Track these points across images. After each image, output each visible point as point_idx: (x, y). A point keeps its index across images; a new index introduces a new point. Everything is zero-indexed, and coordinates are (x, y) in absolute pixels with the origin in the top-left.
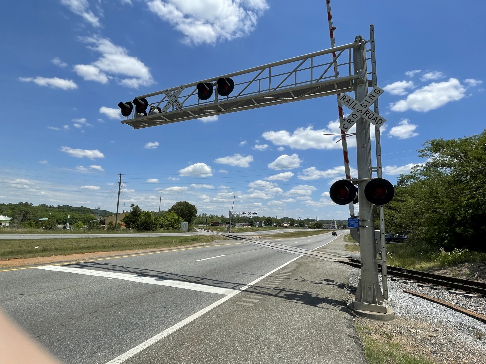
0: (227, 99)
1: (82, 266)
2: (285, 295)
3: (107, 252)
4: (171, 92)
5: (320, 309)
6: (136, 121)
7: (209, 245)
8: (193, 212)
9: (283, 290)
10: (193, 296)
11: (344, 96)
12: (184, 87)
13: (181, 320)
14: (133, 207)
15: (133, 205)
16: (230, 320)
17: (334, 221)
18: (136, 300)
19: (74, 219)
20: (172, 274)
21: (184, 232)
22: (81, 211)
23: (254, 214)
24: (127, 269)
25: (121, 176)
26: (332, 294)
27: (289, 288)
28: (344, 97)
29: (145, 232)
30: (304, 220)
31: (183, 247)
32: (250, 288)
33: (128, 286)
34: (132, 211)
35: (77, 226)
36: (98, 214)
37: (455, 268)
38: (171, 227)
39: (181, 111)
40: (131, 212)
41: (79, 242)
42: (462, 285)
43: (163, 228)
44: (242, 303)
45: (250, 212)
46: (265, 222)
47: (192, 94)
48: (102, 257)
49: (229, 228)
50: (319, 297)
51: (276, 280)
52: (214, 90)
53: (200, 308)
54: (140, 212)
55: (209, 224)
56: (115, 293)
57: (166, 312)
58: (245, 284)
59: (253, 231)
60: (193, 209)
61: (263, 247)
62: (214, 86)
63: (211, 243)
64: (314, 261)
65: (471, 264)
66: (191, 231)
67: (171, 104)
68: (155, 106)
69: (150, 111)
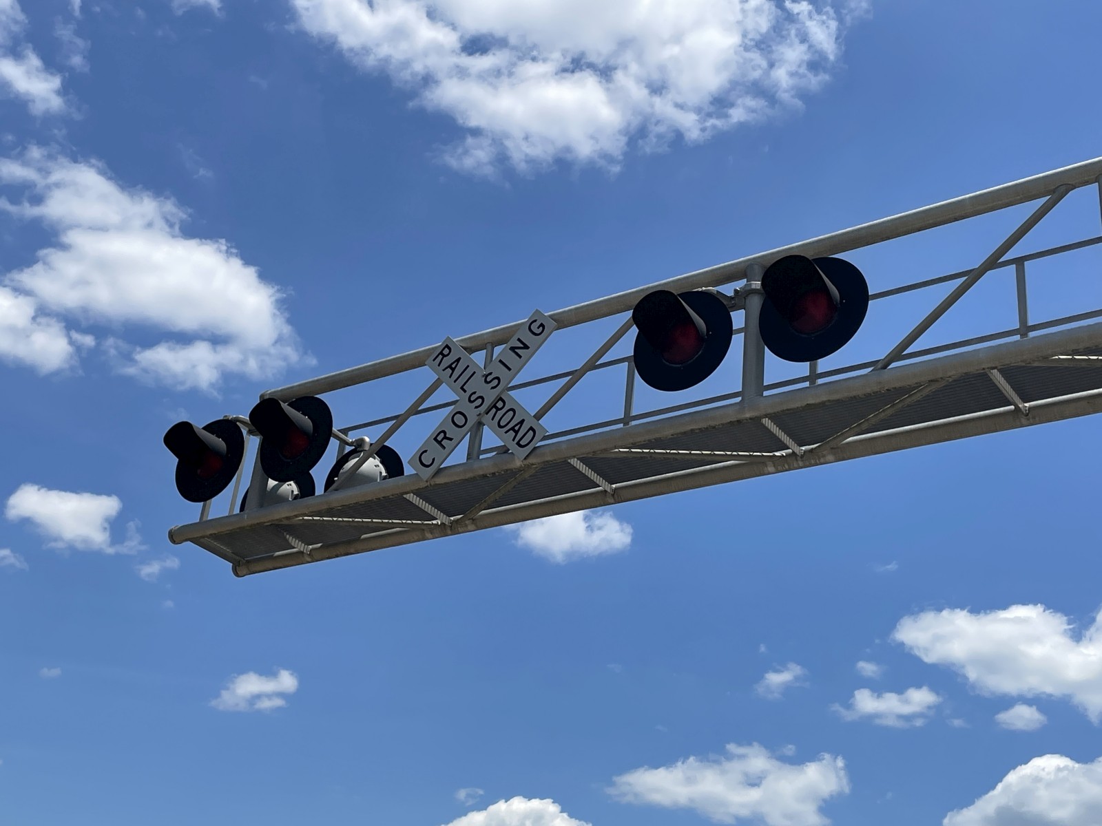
0: (807, 384)
4: (473, 356)
6: (256, 529)
12: (550, 324)
47: (592, 365)
52: (739, 331)
62: (736, 307)
67: (469, 424)
68: (367, 439)
69: (335, 471)
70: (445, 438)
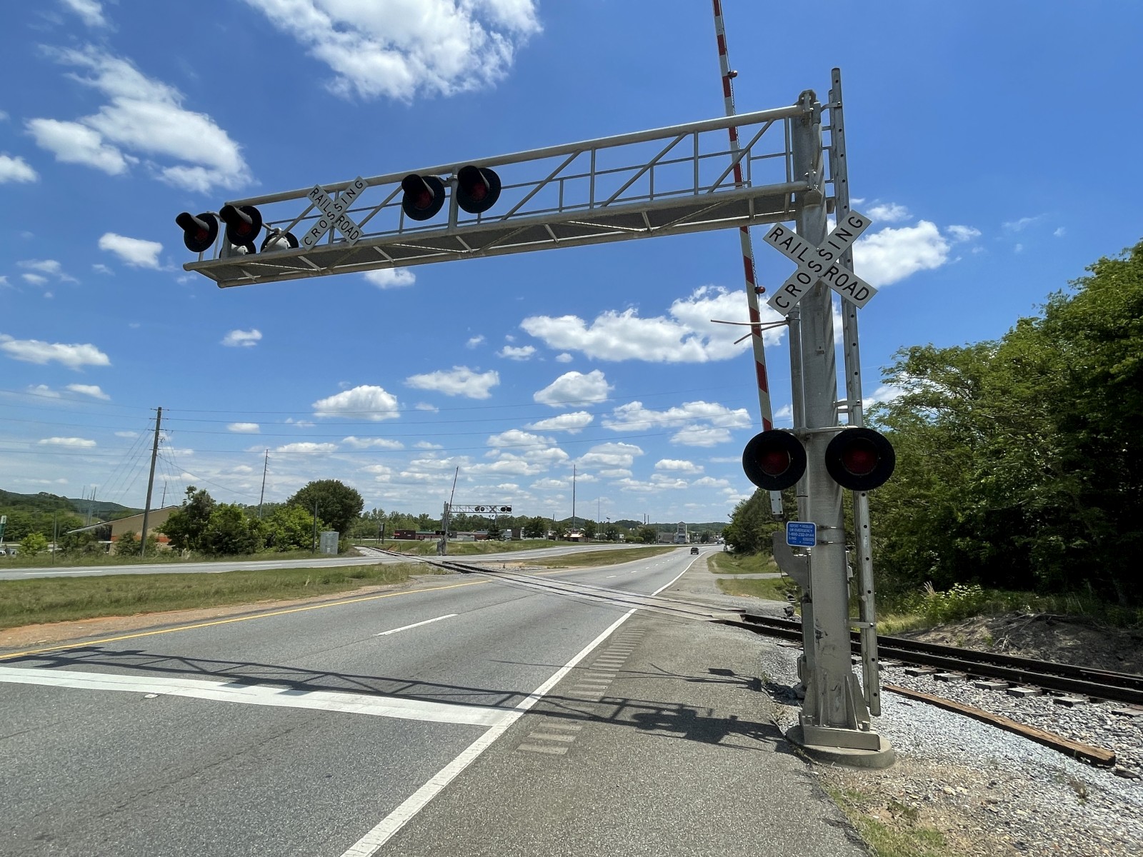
0: (476, 223)
1: (58, 662)
2: (635, 716)
3: (125, 615)
4: (329, 195)
5: (732, 750)
6: (227, 267)
7: (403, 589)
8: (352, 506)
9: (624, 704)
10: (399, 736)
11: (779, 229)
12: (365, 184)
13: (385, 815)
14: (191, 494)
15: (191, 489)
16: (519, 803)
17: (682, 524)
18: (241, 759)
19: (17, 527)
20: (327, 674)
21: (330, 556)
22: (38, 506)
23: (503, 509)
24: (195, 663)
25: (159, 414)
26: (741, 707)
27: (637, 698)
28: (779, 232)
29: (225, 558)
30: (617, 523)
31: (336, 596)
32: (542, 703)
33: (207, 716)
34: (188, 504)
35: (28, 546)
36: (90, 514)
37: (960, 627)
38: (293, 544)
39: (357, 246)
40: (187, 507)
41: (39, 590)
42: (991, 666)
43: (274, 548)
44: (535, 748)
45: (495, 507)
46: (526, 529)
47: (384, 205)
48: (116, 633)
49: (442, 546)
50: (715, 716)
51: (598, 678)
52: (448, 196)
53: (427, 770)
54: (212, 508)
55: (389, 535)
56: (172, 742)
57: (335, 791)
58: (524, 691)
59: (500, 552)
60: (352, 500)
61: (537, 592)
62: (447, 186)
63: (407, 583)
64: (667, 622)
65: (992, 618)
66: (345, 554)
67: (328, 227)
68: (280, 229)
69: (265, 243)
70: (317, 232)
